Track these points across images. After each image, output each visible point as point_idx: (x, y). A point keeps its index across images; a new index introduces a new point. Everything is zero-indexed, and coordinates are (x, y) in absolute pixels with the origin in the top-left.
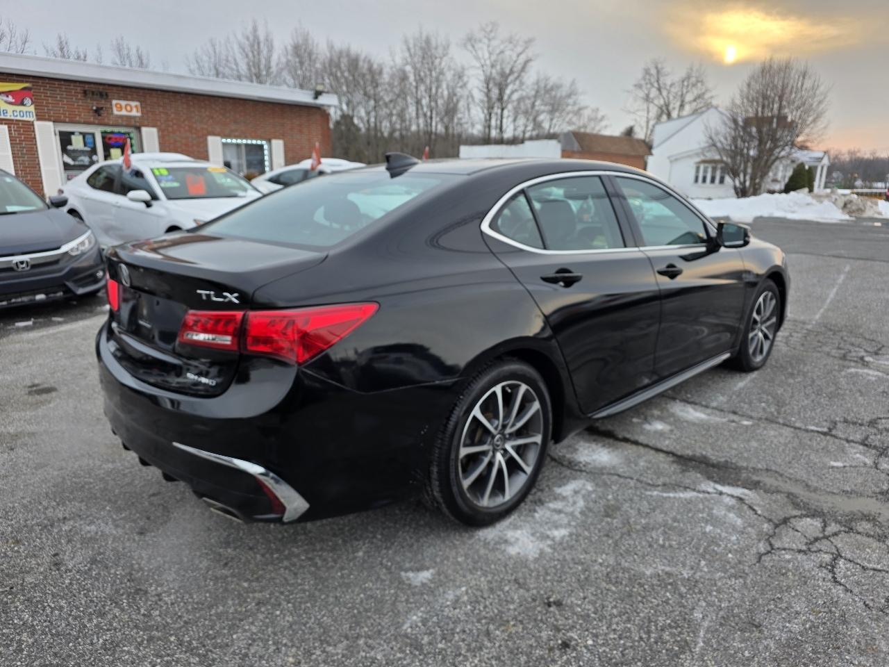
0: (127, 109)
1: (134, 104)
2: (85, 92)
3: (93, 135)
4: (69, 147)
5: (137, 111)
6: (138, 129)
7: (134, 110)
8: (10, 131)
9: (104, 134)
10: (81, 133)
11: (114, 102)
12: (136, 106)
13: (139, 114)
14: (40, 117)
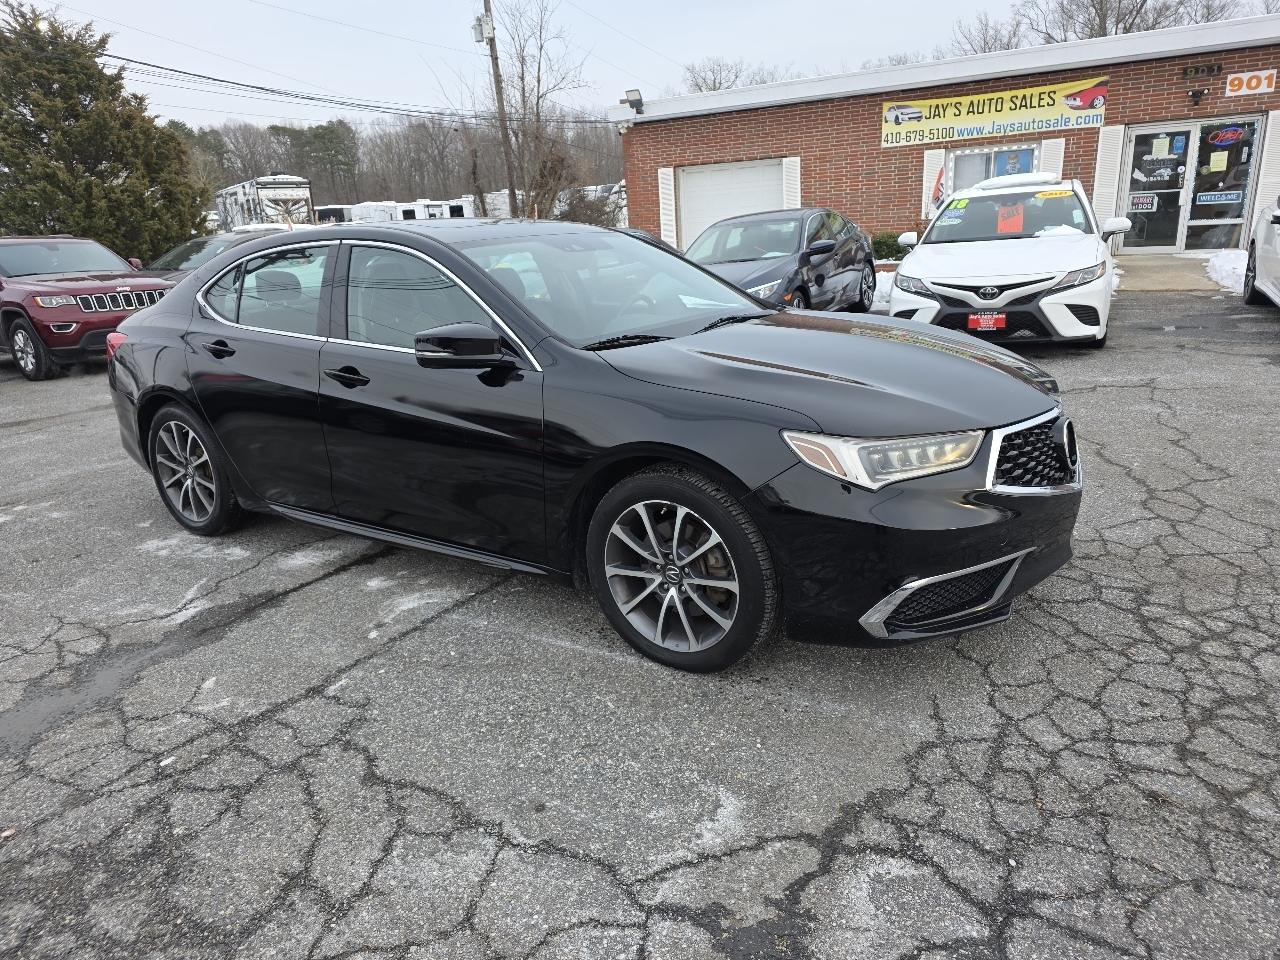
0: (1250, 84)
1: (1264, 74)
2: (1185, 72)
3: (1187, 134)
4: (1146, 158)
5: (1269, 86)
6: (1265, 114)
7: (1265, 83)
8: (1067, 145)
9: (1206, 132)
10: (1168, 134)
11: (1230, 77)
12: (1269, 78)
13: (1272, 90)
14: (1110, 121)
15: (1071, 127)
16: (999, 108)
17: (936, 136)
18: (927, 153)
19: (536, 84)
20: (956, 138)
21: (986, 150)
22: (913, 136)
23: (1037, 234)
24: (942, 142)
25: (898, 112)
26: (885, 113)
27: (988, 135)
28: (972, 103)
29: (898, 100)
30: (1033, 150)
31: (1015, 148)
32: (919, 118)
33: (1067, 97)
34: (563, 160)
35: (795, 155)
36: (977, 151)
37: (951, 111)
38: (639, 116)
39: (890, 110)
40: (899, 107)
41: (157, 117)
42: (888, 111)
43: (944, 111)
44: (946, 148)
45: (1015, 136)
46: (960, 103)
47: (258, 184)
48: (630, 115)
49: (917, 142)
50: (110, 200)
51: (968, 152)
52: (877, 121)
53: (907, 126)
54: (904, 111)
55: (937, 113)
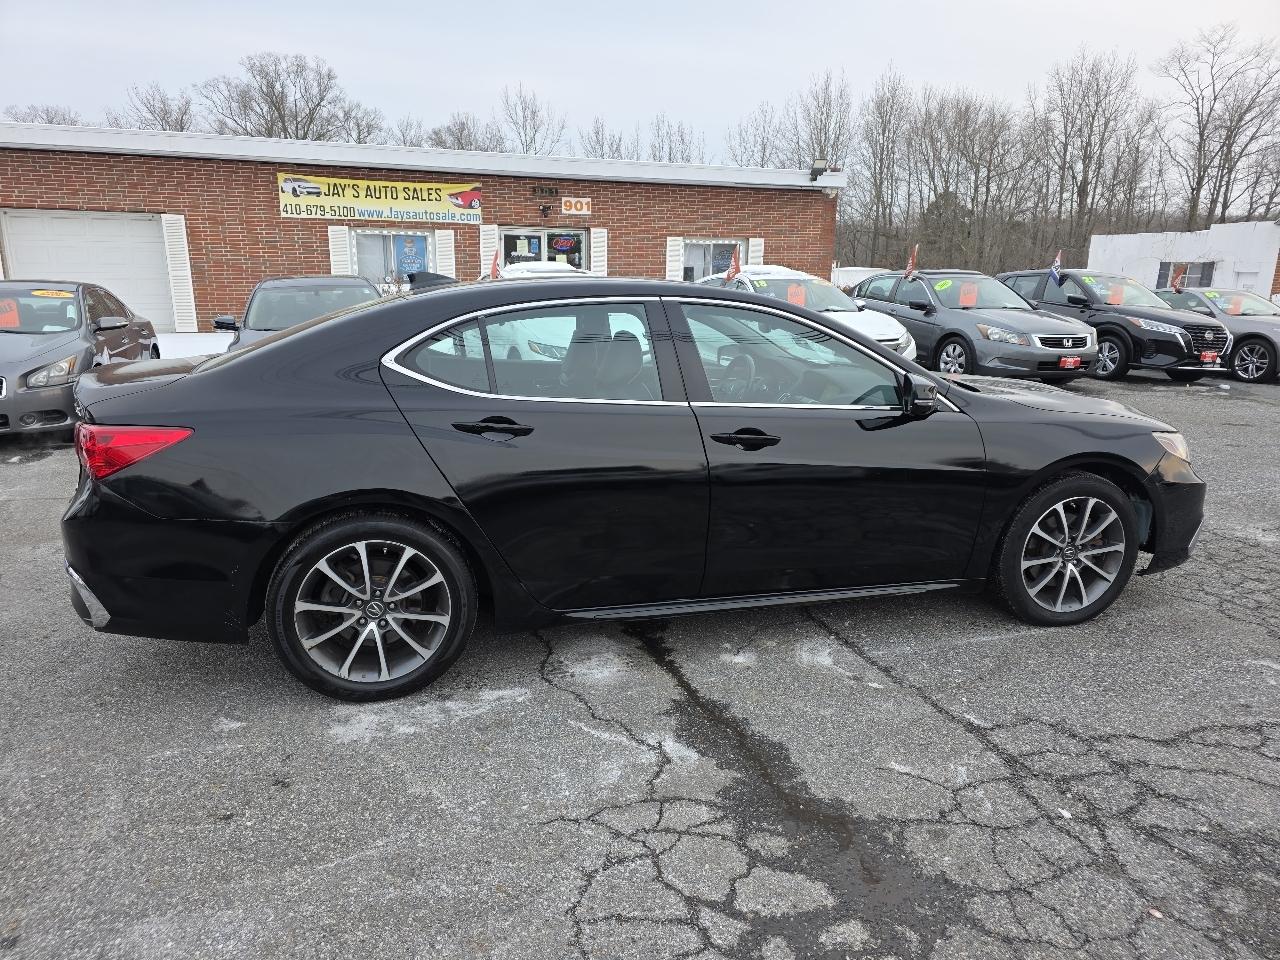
0: (576, 206)
1: (585, 200)
2: (534, 190)
3: (539, 238)
4: (513, 253)
5: (588, 210)
6: (588, 230)
7: (585, 207)
8: (456, 235)
9: (551, 238)
10: (526, 237)
11: (564, 199)
12: (587, 203)
13: (590, 213)
14: (486, 221)
15: (456, 221)
16: (395, 196)
17: (338, 214)
18: (330, 228)
20: (357, 217)
21: (385, 232)
22: (314, 210)
24: (344, 220)
25: (296, 184)
26: (281, 183)
27: (387, 220)
28: (368, 187)
29: (294, 172)
30: (425, 238)
31: (410, 233)
32: (318, 194)
33: (451, 195)
35: (178, 212)
36: (376, 232)
37: (349, 192)
39: (286, 180)
40: (295, 180)
42: (284, 182)
43: (343, 190)
44: (348, 226)
45: (411, 222)
46: (358, 186)
49: (319, 216)
51: (368, 231)
52: (273, 189)
53: (305, 201)
54: (303, 184)
55: (335, 191)
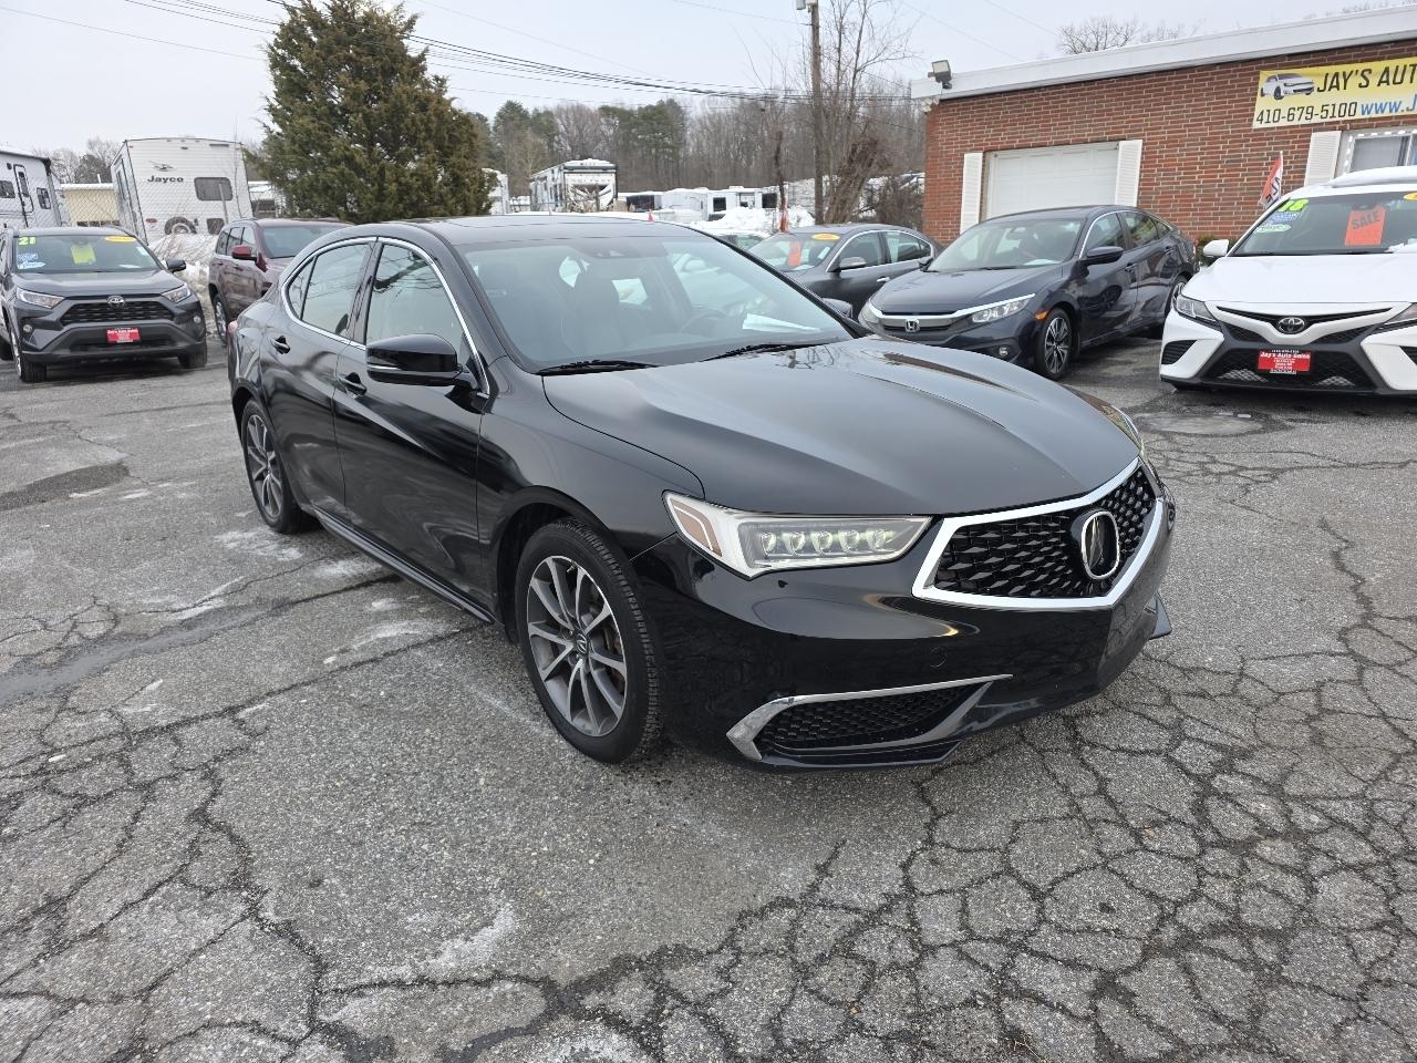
17: (1330, 114)
18: (1314, 135)
19: (855, 55)
20: (1359, 116)
21: (1402, 133)
22: (1297, 113)
23: (1392, 248)
24: (1338, 122)
25: (1280, 83)
26: (1262, 84)
27: (1406, 113)
28: (1387, 70)
29: (1282, 67)
32: (1308, 91)
34: (876, 143)
35: (1137, 137)
36: (1388, 133)
37: (1355, 81)
38: (946, 91)
39: (1269, 80)
40: (1282, 77)
41: (453, 99)
42: (1266, 82)
43: (1346, 81)
44: (1343, 129)
46: (1370, 71)
47: (565, 168)
48: (937, 90)
49: (1303, 121)
50: (400, 184)
51: (1374, 134)
52: (1250, 93)
53: (1291, 102)
54: (1288, 81)
55: (1334, 83)
